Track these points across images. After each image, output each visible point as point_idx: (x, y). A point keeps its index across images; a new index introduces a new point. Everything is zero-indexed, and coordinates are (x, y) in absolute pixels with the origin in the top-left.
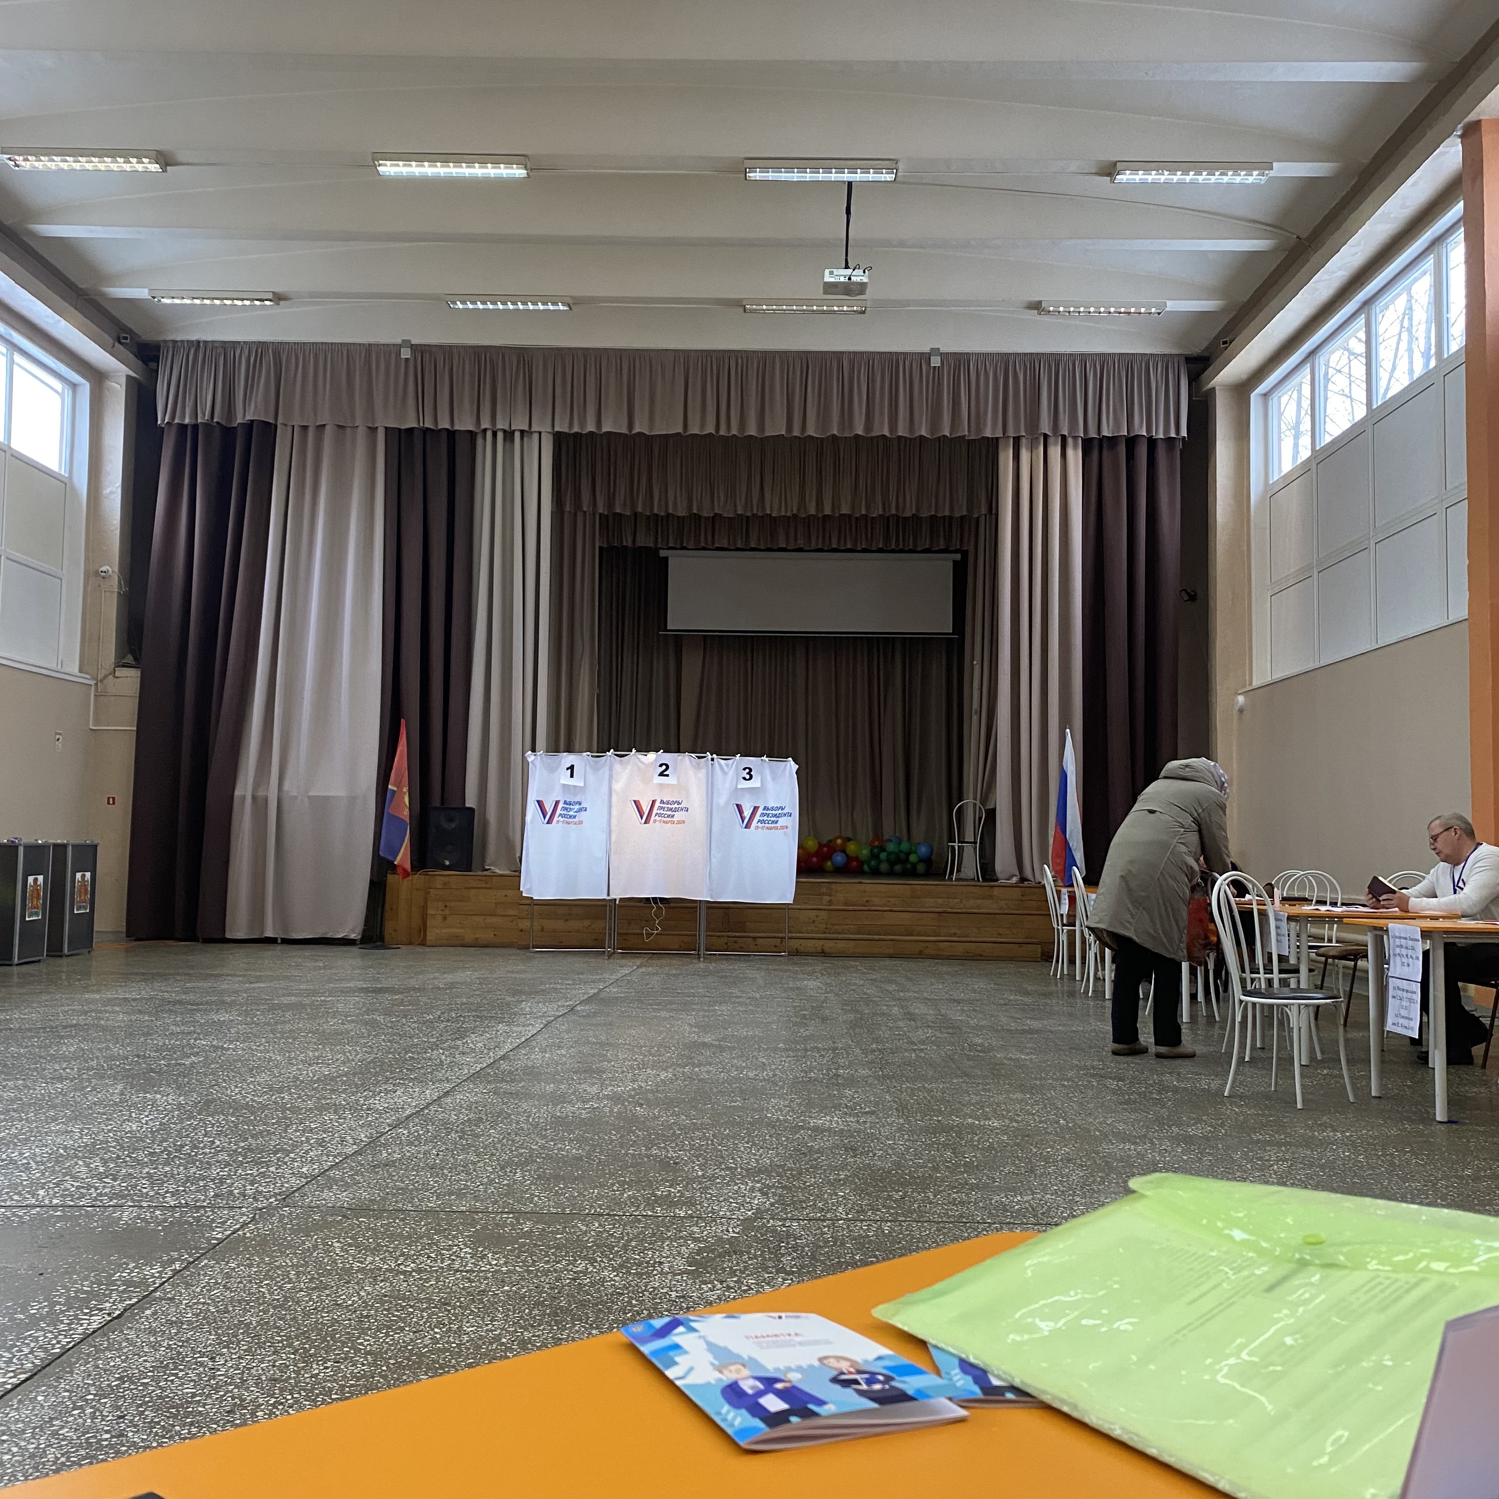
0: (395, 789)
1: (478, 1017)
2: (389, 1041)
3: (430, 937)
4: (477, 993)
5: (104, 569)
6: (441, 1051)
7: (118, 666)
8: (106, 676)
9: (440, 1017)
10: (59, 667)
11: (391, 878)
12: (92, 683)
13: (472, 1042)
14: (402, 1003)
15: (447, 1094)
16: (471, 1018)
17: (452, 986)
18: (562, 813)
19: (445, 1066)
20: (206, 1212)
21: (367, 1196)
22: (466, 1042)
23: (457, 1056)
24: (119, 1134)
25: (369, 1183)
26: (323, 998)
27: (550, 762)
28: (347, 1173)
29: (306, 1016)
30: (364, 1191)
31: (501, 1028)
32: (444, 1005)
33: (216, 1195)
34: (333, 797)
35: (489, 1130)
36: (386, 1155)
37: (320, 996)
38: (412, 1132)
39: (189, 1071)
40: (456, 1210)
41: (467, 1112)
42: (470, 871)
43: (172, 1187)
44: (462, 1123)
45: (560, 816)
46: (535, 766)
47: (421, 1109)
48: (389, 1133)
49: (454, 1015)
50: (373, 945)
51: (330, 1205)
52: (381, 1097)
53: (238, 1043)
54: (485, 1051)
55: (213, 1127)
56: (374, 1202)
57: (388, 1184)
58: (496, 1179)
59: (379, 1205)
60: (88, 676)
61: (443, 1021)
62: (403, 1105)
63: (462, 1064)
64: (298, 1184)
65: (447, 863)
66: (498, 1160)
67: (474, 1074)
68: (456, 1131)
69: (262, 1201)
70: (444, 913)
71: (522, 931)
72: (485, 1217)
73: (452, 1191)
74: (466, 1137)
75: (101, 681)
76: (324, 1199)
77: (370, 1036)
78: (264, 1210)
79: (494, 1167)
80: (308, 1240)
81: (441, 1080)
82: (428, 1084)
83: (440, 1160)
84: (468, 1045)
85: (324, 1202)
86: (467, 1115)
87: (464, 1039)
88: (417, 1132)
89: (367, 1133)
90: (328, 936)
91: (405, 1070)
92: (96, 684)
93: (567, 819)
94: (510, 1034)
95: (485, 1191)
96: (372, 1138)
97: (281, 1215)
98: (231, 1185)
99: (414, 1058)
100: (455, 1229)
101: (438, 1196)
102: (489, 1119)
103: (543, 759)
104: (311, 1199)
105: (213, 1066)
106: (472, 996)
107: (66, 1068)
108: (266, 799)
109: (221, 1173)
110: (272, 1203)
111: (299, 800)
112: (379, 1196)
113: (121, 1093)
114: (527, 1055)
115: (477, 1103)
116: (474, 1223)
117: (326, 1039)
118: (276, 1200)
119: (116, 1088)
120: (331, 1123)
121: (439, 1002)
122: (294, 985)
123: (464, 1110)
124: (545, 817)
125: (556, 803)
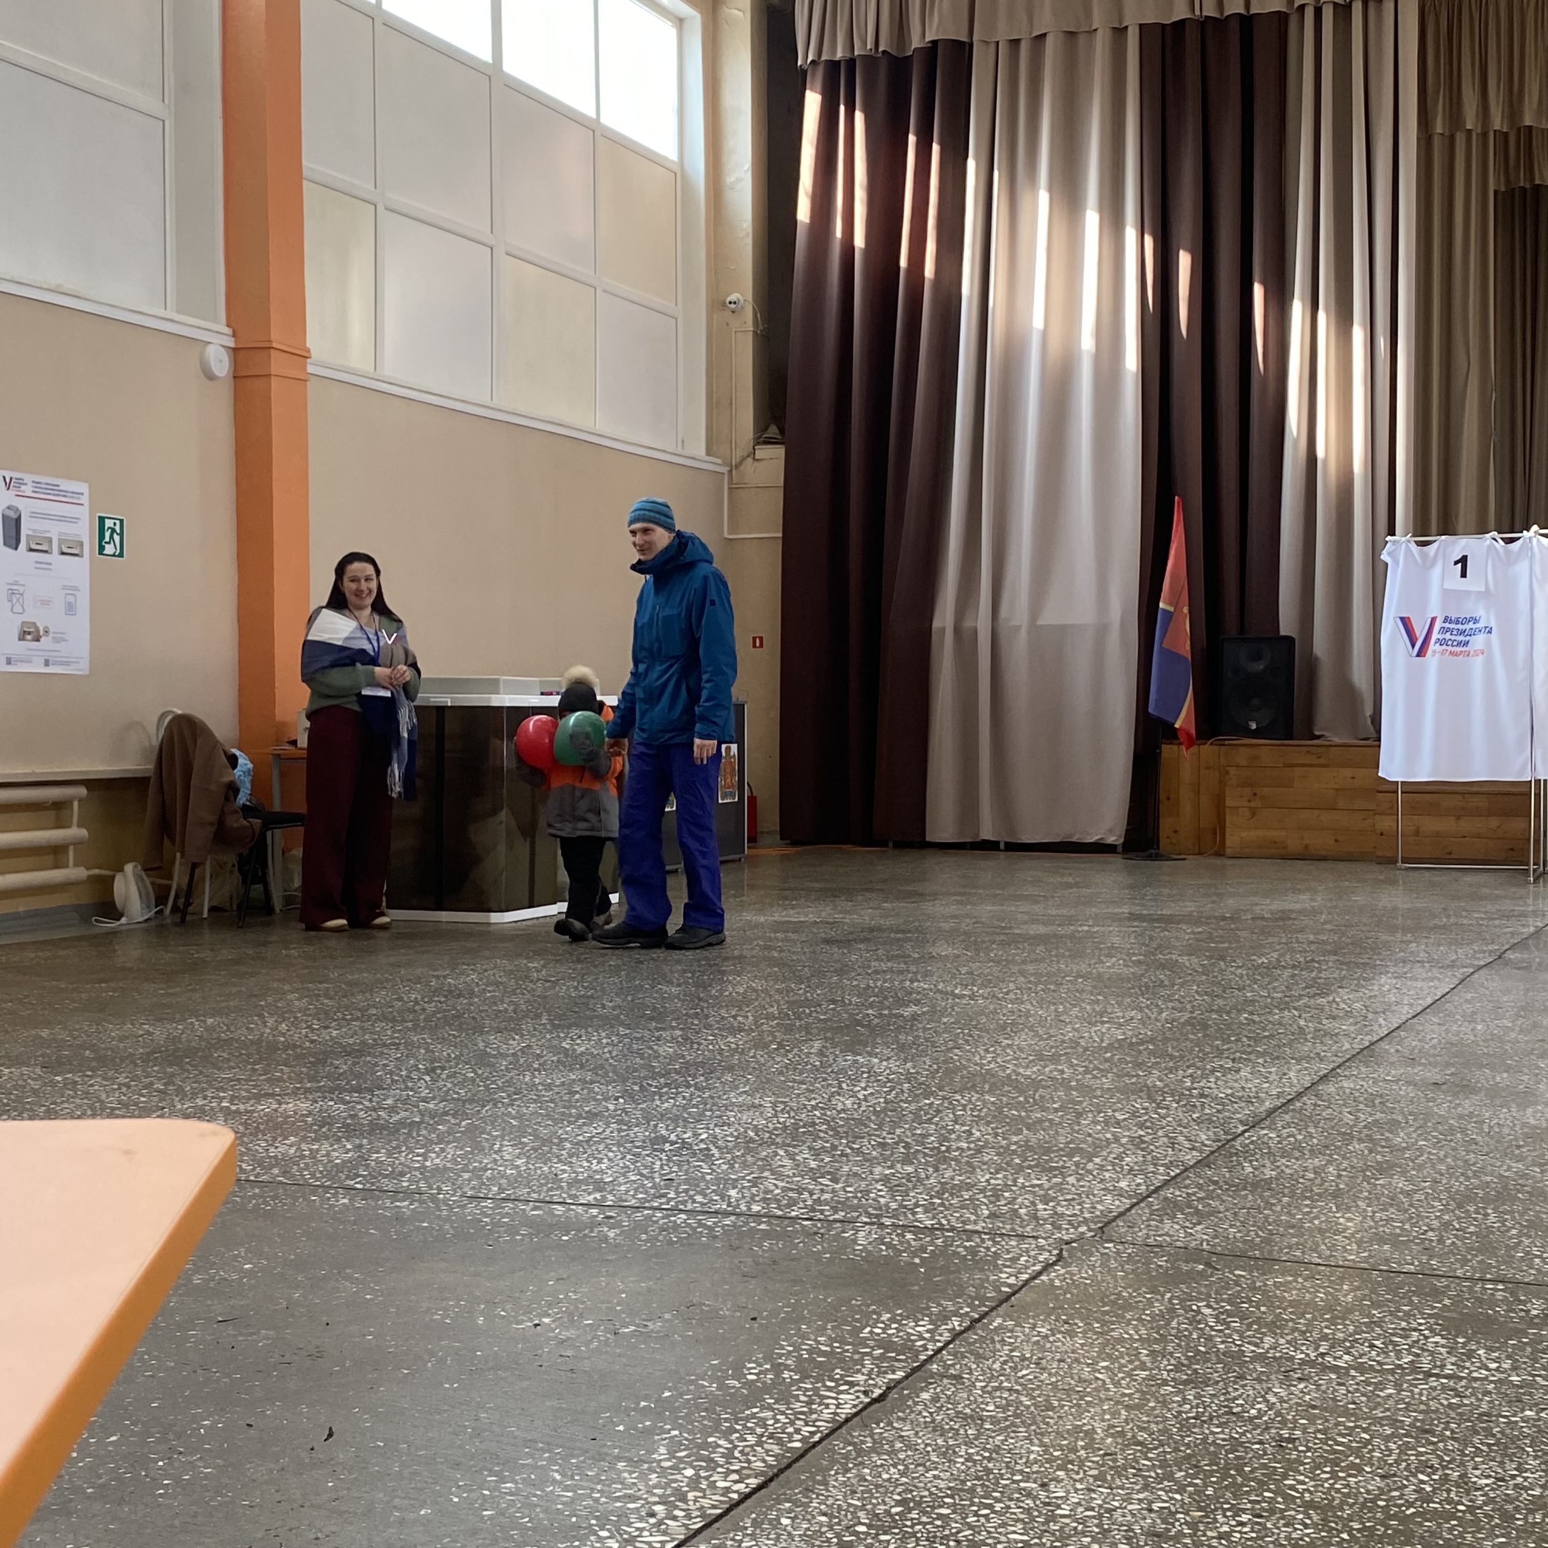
0: (1171, 609)
1: (1341, 963)
2: (1206, 993)
3: (1233, 840)
4: (1328, 927)
5: (733, 297)
6: (1296, 1013)
7: (758, 443)
8: (743, 459)
9: (1278, 961)
10: (680, 448)
11: (1168, 750)
12: (725, 470)
13: (1344, 1001)
14: (1210, 938)
15: (1324, 1078)
16: (1331, 964)
17: (1284, 916)
18: (1441, 637)
19: (1309, 1036)
20: (983, 1241)
21: (1238, 1235)
22: (1334, 1001)
23: (1325, 1021)
24: (829, 1113)
25: (1235, 1214)
26: (1086, 928)
27: (1421, 552)
28: (1194, 1194)
29: (1067, 953)
30: (1231, 1226)
31: (1385, 981)
32: (1280, 944)
33: (993, 1216)
34: (1073, 626)
35: (1417, 1141)
36: (1250, 1170)
37: (1081, 925)
38: (1285, 1135)
39: (912, 1026)
40: (1398, 1269)
41: (1369, 1109)
42: (1291, 739)
43: (923, 1198)
44: (1365, 1127)
45: (1441, 642)
46: (1396, 563)
47: (1289, 1101)
48: (1246, 1135)
49: (1302, 960)
50: (1144, 854)
51: (1179, 1244)
52: (1217, 1078)
53: (975, 989)
54: (1370, 1016)
55: (964, 1110)
56: (1252, 1245)
57: (1267, 1217)
58: (1455, 1223)
59: (1261, 1250)
60: (719, 461)
61: (1285, 967)
62: (1257, 1093)
63: (1336, 1035)
64: (1118, 1207)
65: (1254, 726)
66: (1448, 1190)
67: (1362, 1050)
68: (1359, 1140)
69: (1067, 1229)
70: (1253, 804)
71: (1382, 834)
72: (1453, 1285)
73: (1382, 1237)
74: (1379, 1149)
75: (736, 466)
76: (1167, 1234)
77: (1173, 985)
78: (1074, 1245)
79: (1444, 1202)
80: (1157, 1300)
81: (1309, 1056)
82: (1289, 1063)
83: (1347, 1185)
84: (1338, 1004)
85: (1168, 1239)
86: (1371, 1115)
87: (1327, 995)
88: (1293, 1136)
89: (1210, 1133)
90: (1074, 840)
91: (1245, 1039)
92: (730, 472)
93: (1450, 648)
94: (1405, 991)
95: (1441, 1241)
96: (1219, 1141)
97: (1102, 1254)
98: (1013, 1201)
99: (1254, 1022)
100: (1405, 1301)
101: (1359, 1243)
102: (1411, 1122)
103: (1407, 547)
104: (1145, 1231)
105: (945, 1020)
106: (1322, 931)
107: (737, 1015)
108: (975, 632)
109: (992, 1181)
110: (1083, 1233)
111: (1023, 633)
112: (1258, 1235)
113: (821, 1053)
114: (1443, 1025)
115: (1381, 1096)
116: (1437, 1294)
117: (1106, 987)
118: (1090, 1230)
119: (812, 1047)
120: (1146, 1114)
121: (1270, 940)
122: (1038, 908)
123: (1362, 1106)
124: (1413, 646)
125: (1433, 620)
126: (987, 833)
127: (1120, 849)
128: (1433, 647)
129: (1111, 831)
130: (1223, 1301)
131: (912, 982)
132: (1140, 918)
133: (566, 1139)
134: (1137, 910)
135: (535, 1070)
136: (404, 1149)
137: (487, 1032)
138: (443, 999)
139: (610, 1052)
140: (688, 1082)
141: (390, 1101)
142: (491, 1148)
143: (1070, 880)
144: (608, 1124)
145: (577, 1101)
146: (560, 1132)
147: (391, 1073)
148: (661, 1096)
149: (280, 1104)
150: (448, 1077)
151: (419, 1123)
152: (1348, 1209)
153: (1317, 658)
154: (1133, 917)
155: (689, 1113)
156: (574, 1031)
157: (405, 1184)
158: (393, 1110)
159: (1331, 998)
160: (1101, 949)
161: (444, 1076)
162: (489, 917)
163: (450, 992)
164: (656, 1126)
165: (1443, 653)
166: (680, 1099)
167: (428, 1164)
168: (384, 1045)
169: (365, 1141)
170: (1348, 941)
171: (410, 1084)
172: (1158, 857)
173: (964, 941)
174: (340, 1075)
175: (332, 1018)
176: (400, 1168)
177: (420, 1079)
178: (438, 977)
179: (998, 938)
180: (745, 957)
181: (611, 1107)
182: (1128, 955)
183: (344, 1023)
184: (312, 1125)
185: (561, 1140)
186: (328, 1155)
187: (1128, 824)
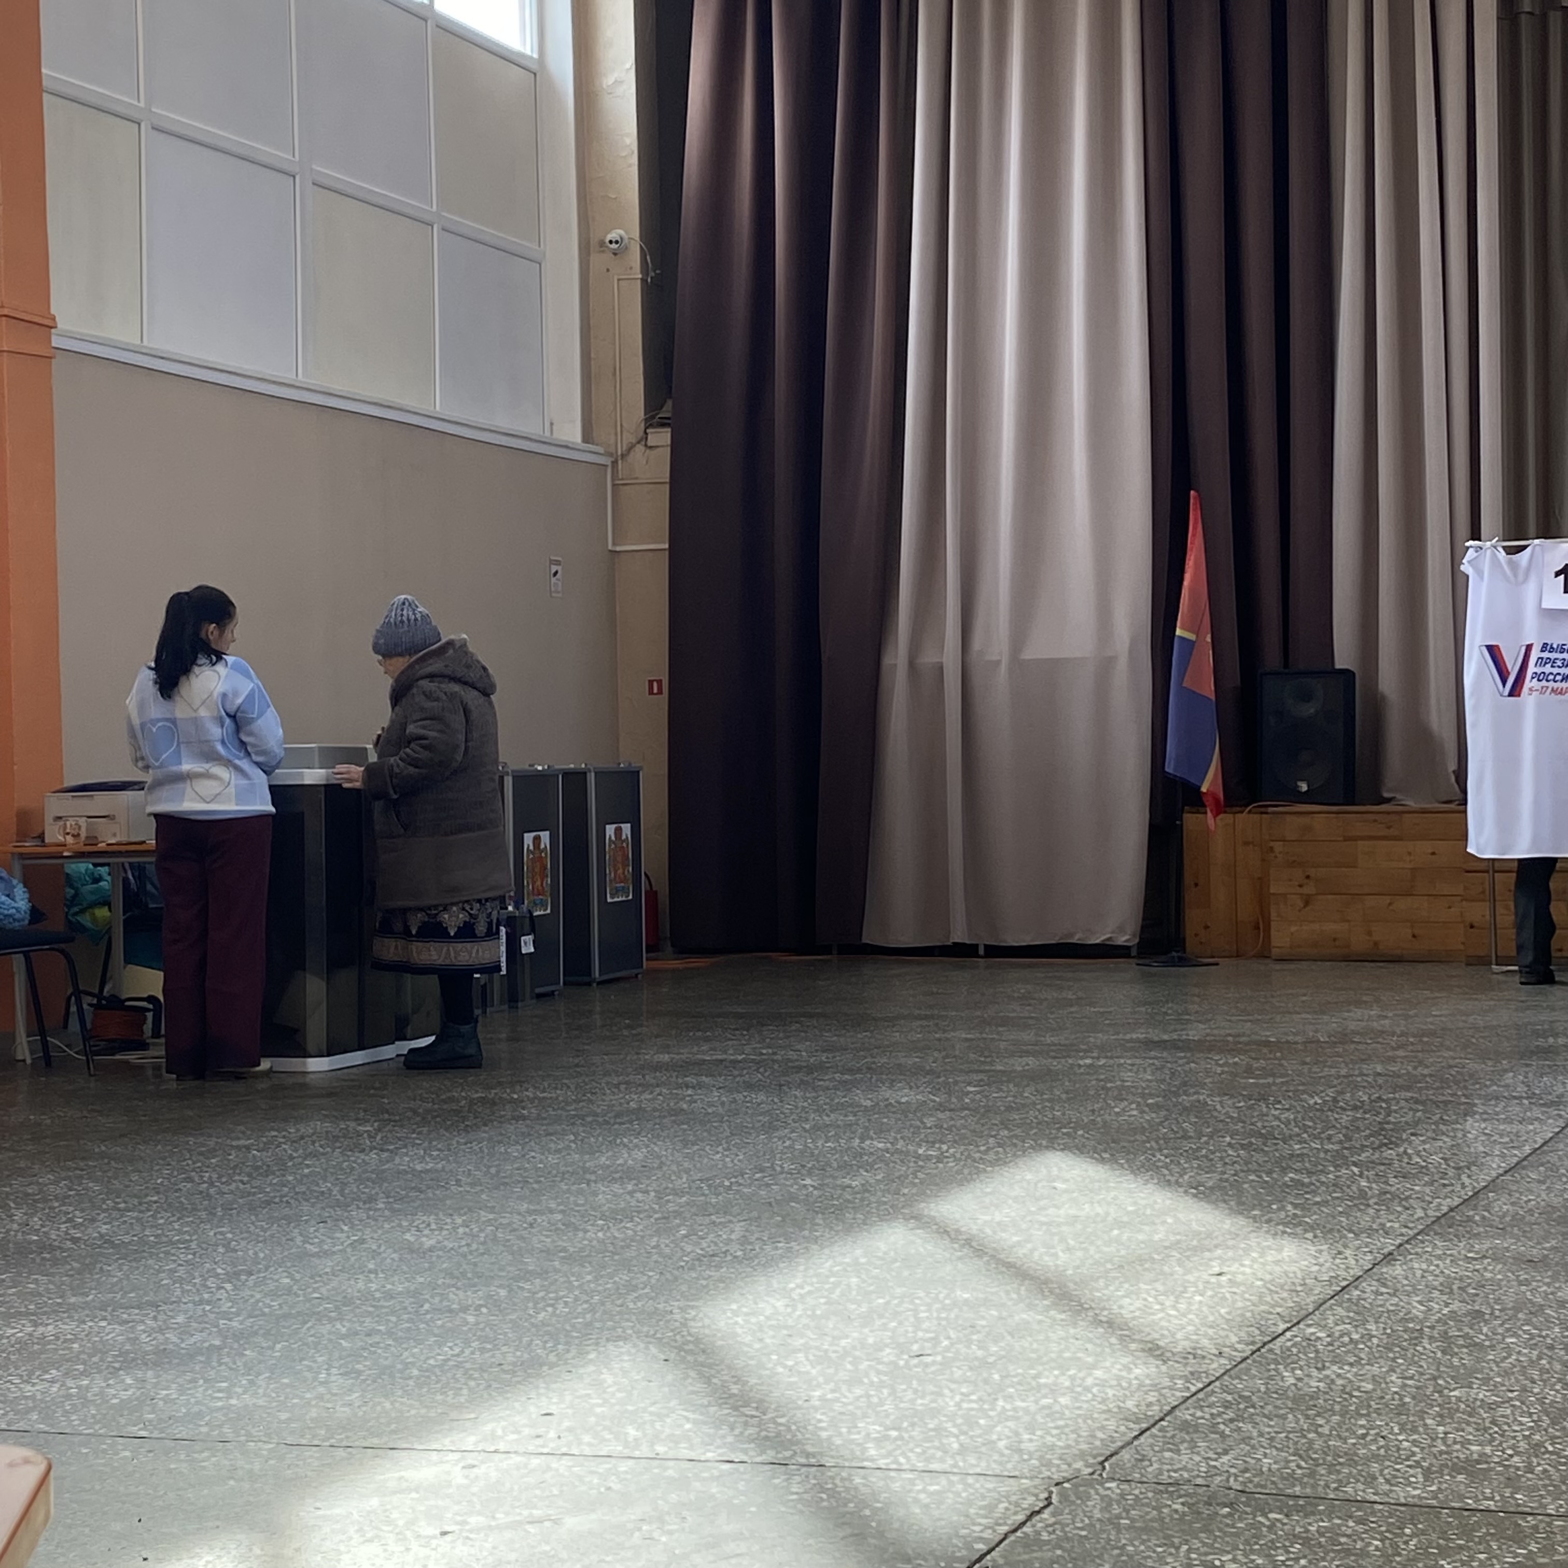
0: (1192, 637)
1: (1417, 1102)
2: (1243, 1147)
3: (1280, 939)
4: (1401, 1053)
5: (613, 235)
6: (1356, 1170)
7: (651, 426)
8: (631, 448)
9: (1335, 1100)
10: (547, 434)
11: (1190, 820)
12: (607, 461)
13: (1418, 1154)
14: (1249, 1071)
15: (1389, 1258)
16: (1403, 1103)
17: (1344, 1038)
18: (1539, 670)
19: (1371, 1202)
20: (951, 1483)
21: (1275, 1467)
22: (1405, 1152)
23: (1392, 1181)
24: (753, 1320)
25: (1272, 1439)
26: (1088, 1061)
27: (1510, 563)
28: (1220, 1414)
29: (1064, 1096)
30: (1265, 1455)
31: (1473, 1126)
32: (1339, 1077)
33: (963, 1450)
34: (1067, 660)
35: (1504, 1338)
36: (1292, 1381)
37: (1082, 1058)
38: (1337, 1334)
39: (862, 1200)
40: (1474, 1506)
41: (1445, 1298)
42: (1353, 804)
43: (875, 1429)
44: (1438, 1321)
45: (1538, 677)
46: (1480, 573)
47: (1344, 1288)
48: (1288, 1334)
49: (1365, 1098)
50: (1163, 958)
51: (1199, 1481)
52: (1254, 1260)
53: (945, 1147)
54: (1451, 1173)
55: (929, 1311)
56: (1291, 1479)
57: (1311, 1442)
58: (1547, 1445)
59: (1303, 1486)
60: (600, 450)
61: (1344, 1109)
62: (1304, 1279)
63: (1407, 1198)
64: (1124, 1434)
65: (1304, 787)
66: (1541, 1401)
67: (1439, 1218)
68: (1431, 1338)
69: (1058, 1466)
70: (1306, 890)
71: (1472, 927)
72: (1542, 1525)
73: (1455, 1464)
74: (1456, 1350)
75: (622, 455)
76: (1184, 1468)
77: (1200, 1135)
78: (1066, 1485)
79: (1535, 1417)
80: (1171, 1554)
81: (1371, 1228)
82: (1346, 1238)
83: (1414, 1398)
84: (1410, 1158)
85: (1186, 1475)
86: (1447, 1305)
87: (1397, 1145)
88: (1348, 1334)
89: (1243, 1334)
90: (1074, 940)
91: (1289, 1207)
92: (615, 463)
93: (1551, 684)
94: (1496, 1137)
95: (1530, 1469)
96: (1253, 1343)
97: (1103, 1498)
98: (989, 1429)
99: (1303, 1184)
100: (1481, 1548)
101: (1427, 1473)
102: (1497, 1313)
103: (1494, 556)
104: (1156, 1466)
105: (906, 1191)
106: (1393, 1059)
107: (634, 1191)
108: (941, 668)
109: (965, 1405)
110: (1079, 1470)
111: (1003, 668)
112: (1299, 1467)
113: (744, 1241)
114: (1544, 1182)
115: (1461, 1280)
116: (1520, 1538)
117: (1114, 1142)
118: (1087, 1466)
119: (732, 1232)
120: (1162, 1310)
121: (1326, 1071)
122: (1028, 1036)
123: (1436, 1294)
124: (1504, 683)
125: (1529, 648)
126: (959, 935)
127: (1134, 952)
128: (1528, 683)
129: (1121, 929)
130: (1253, 1551)
131: (862, 1140)
132: (1161, 1045)
133: (413, 1364)
134: (1155, 1035)
135: (370, 1272)
136: (201, 1382)
137: (307, 1221)
138: (246, 1179)
139: (468, 1245)
140: (570, 1282)
141: (180, 1319)
142: (315, 1379)
143: (1070, 995)
144: (467, 1343)
145: (427, 1312)
146: (406, 1354)
147: (181, 1280)
148: (536, 1303)
149: (35, 1325)
150: (255, 1285)
151: (219, 1348)
152: (1414, 1430)
153: (1383, 698)
154: (1149, 1044)
155: (573, 1326)
156: (421, 1218)
157: (204, 1430)
158: (184, 1331)
159: (1401, 1150)
160: (1109, 1089)
161: (250, 1283)
162: (305, 1064)
163: (257, 1168)
164: (530, 1343)
165: (1543, 691)
166: (560, 1306)
167: (233, 1402)
168: (171, 1243)
169: (150, 1373)
170: (1426, 1072)
171: (206, 1296)
172: (1183, 962)
173: (929, 1083)
174: (114, 1285)
175: (100, 1208)
176: (196, 1409)
177: (219, 1288)
178: (238, 1148)
179: (976, 1077)
180: (644, 1110)
181: (471, 1319)
182: (1143, 1096)
183: (115, 1214)
184: (80, 1353)
185: (407, 1365)
186: (101, 1393)
187: (1144, 919)
